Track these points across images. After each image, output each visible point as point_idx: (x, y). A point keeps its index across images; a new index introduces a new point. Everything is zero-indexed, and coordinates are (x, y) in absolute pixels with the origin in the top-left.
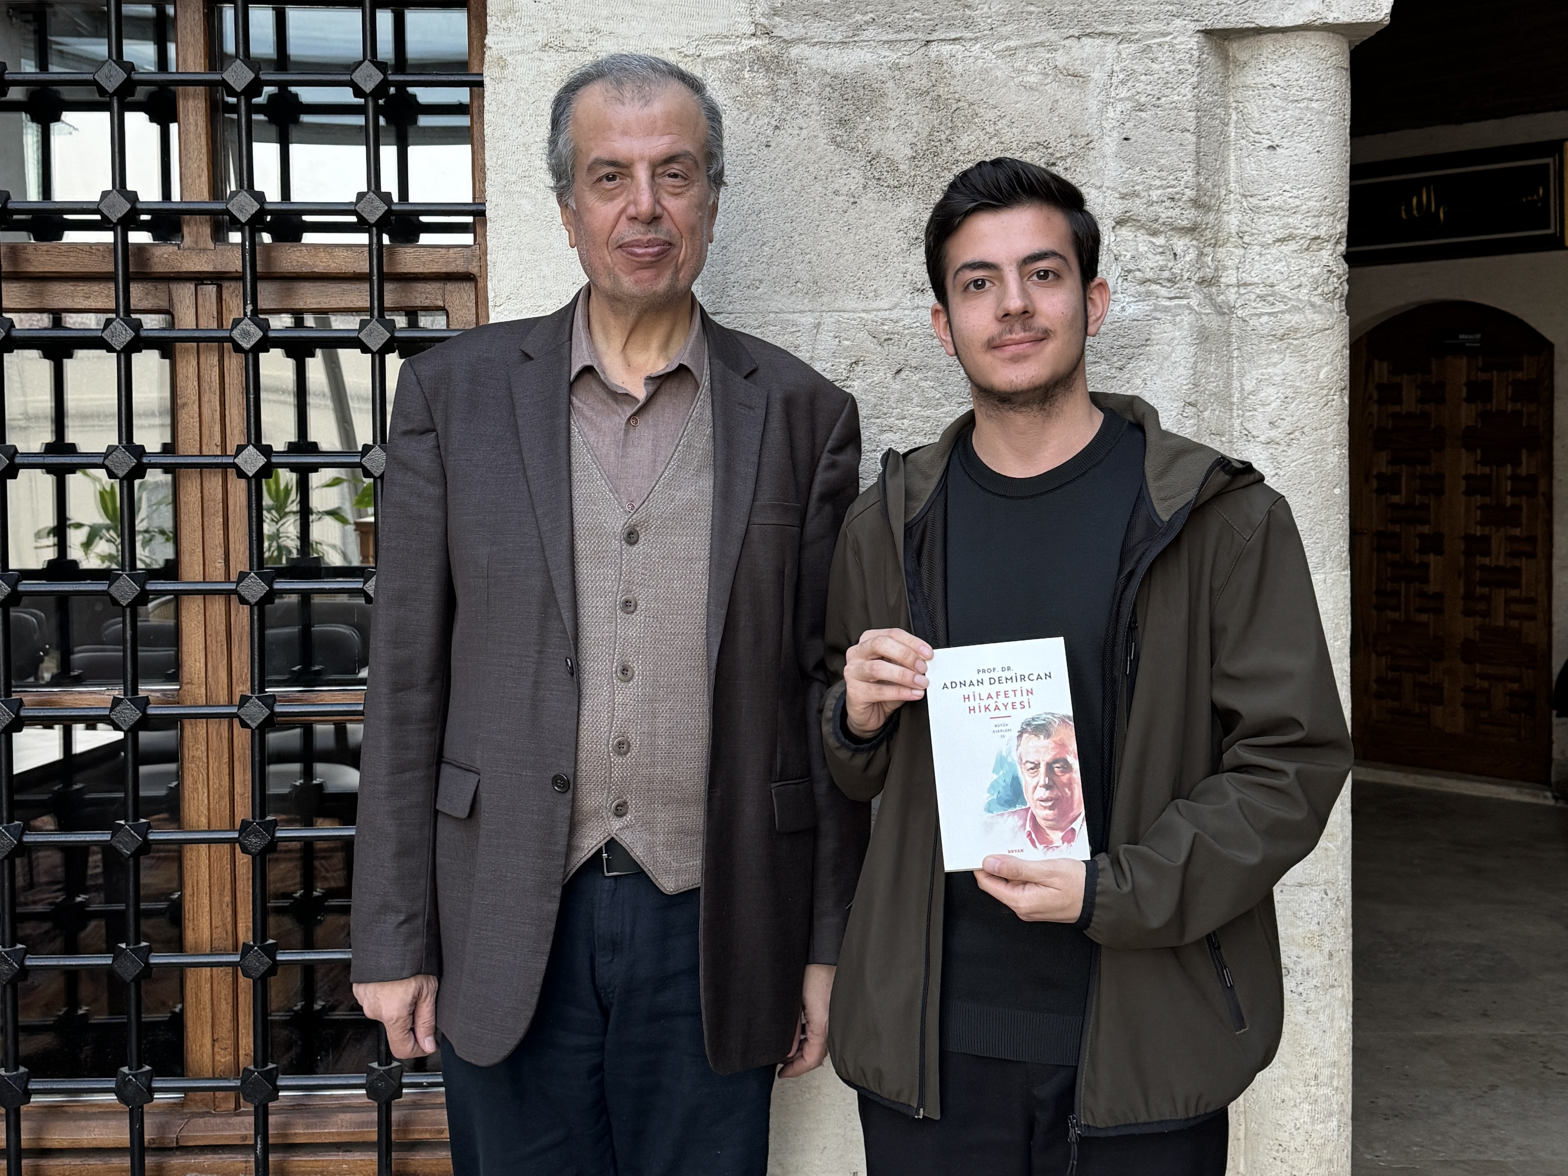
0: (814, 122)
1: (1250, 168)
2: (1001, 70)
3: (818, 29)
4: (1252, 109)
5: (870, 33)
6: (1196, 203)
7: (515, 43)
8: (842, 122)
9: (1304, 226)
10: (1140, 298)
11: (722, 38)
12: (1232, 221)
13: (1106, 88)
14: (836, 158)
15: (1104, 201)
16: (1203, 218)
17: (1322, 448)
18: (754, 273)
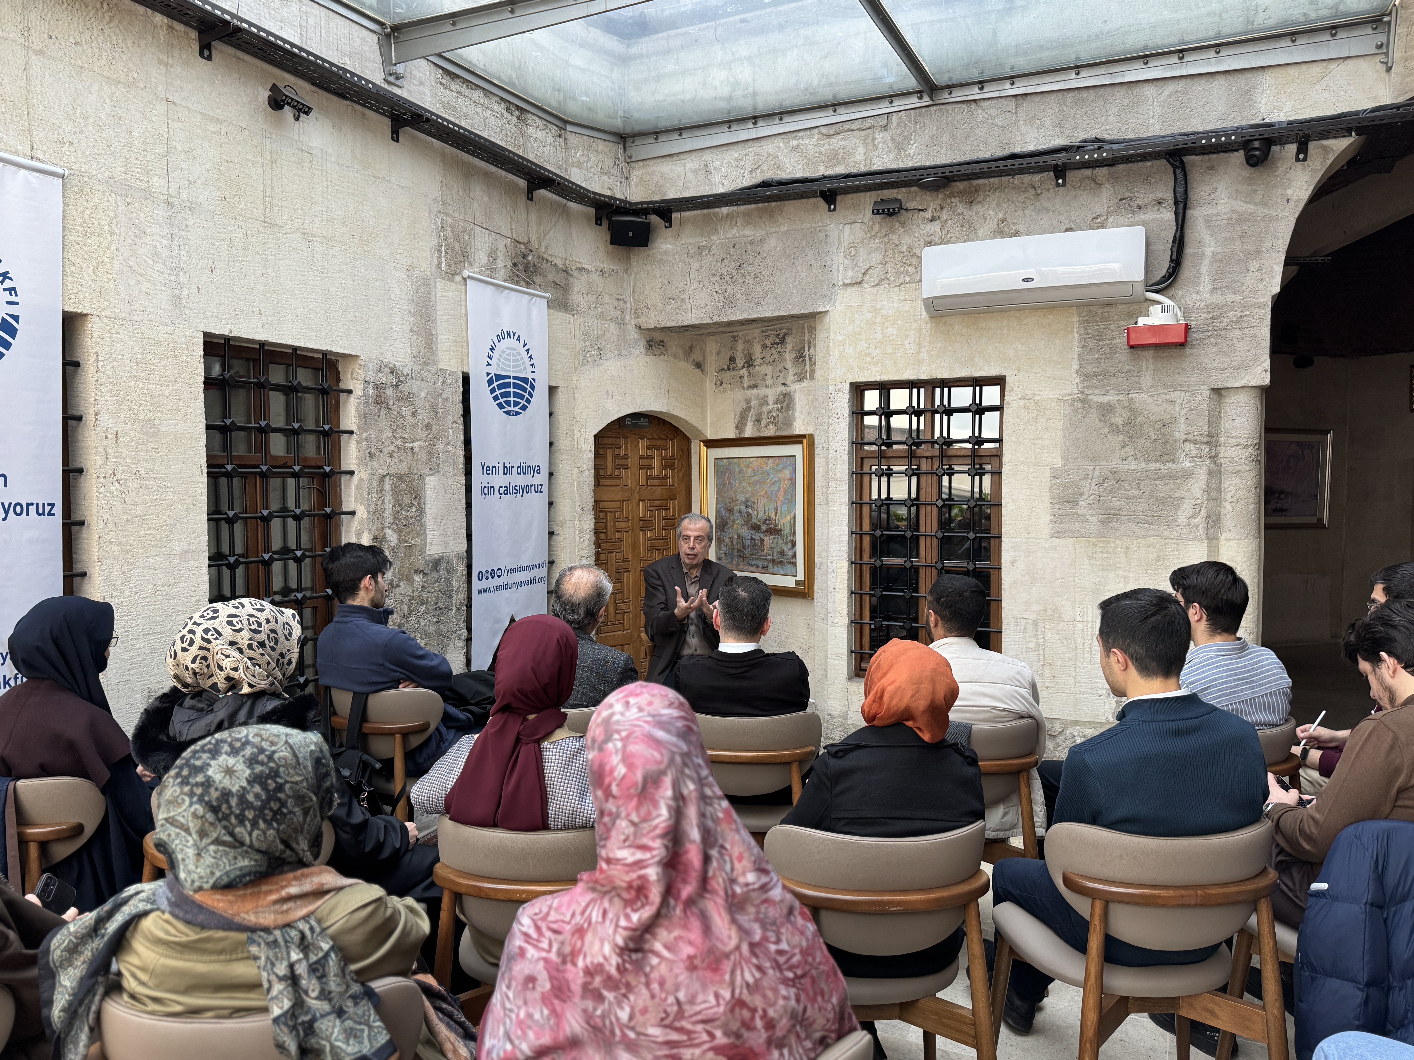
0: (1095, 415)
1: (1227, 426)
2: (1150, 400)
3: (1097, 391)
4: (1228, 409)
5: (1111, 392)
6: (1208, 436)
7: (1012, 398)
8: (1103, 415)
9: (1243, 442)
10: (1191, 462)
11: (1070, 395)
12: (1222, 440)
13: (1181, 405)
14: (1101, 425)
15: (1180, 435)
16: (1212, 439)
17: (1248, 504)
18: (1076, 455)
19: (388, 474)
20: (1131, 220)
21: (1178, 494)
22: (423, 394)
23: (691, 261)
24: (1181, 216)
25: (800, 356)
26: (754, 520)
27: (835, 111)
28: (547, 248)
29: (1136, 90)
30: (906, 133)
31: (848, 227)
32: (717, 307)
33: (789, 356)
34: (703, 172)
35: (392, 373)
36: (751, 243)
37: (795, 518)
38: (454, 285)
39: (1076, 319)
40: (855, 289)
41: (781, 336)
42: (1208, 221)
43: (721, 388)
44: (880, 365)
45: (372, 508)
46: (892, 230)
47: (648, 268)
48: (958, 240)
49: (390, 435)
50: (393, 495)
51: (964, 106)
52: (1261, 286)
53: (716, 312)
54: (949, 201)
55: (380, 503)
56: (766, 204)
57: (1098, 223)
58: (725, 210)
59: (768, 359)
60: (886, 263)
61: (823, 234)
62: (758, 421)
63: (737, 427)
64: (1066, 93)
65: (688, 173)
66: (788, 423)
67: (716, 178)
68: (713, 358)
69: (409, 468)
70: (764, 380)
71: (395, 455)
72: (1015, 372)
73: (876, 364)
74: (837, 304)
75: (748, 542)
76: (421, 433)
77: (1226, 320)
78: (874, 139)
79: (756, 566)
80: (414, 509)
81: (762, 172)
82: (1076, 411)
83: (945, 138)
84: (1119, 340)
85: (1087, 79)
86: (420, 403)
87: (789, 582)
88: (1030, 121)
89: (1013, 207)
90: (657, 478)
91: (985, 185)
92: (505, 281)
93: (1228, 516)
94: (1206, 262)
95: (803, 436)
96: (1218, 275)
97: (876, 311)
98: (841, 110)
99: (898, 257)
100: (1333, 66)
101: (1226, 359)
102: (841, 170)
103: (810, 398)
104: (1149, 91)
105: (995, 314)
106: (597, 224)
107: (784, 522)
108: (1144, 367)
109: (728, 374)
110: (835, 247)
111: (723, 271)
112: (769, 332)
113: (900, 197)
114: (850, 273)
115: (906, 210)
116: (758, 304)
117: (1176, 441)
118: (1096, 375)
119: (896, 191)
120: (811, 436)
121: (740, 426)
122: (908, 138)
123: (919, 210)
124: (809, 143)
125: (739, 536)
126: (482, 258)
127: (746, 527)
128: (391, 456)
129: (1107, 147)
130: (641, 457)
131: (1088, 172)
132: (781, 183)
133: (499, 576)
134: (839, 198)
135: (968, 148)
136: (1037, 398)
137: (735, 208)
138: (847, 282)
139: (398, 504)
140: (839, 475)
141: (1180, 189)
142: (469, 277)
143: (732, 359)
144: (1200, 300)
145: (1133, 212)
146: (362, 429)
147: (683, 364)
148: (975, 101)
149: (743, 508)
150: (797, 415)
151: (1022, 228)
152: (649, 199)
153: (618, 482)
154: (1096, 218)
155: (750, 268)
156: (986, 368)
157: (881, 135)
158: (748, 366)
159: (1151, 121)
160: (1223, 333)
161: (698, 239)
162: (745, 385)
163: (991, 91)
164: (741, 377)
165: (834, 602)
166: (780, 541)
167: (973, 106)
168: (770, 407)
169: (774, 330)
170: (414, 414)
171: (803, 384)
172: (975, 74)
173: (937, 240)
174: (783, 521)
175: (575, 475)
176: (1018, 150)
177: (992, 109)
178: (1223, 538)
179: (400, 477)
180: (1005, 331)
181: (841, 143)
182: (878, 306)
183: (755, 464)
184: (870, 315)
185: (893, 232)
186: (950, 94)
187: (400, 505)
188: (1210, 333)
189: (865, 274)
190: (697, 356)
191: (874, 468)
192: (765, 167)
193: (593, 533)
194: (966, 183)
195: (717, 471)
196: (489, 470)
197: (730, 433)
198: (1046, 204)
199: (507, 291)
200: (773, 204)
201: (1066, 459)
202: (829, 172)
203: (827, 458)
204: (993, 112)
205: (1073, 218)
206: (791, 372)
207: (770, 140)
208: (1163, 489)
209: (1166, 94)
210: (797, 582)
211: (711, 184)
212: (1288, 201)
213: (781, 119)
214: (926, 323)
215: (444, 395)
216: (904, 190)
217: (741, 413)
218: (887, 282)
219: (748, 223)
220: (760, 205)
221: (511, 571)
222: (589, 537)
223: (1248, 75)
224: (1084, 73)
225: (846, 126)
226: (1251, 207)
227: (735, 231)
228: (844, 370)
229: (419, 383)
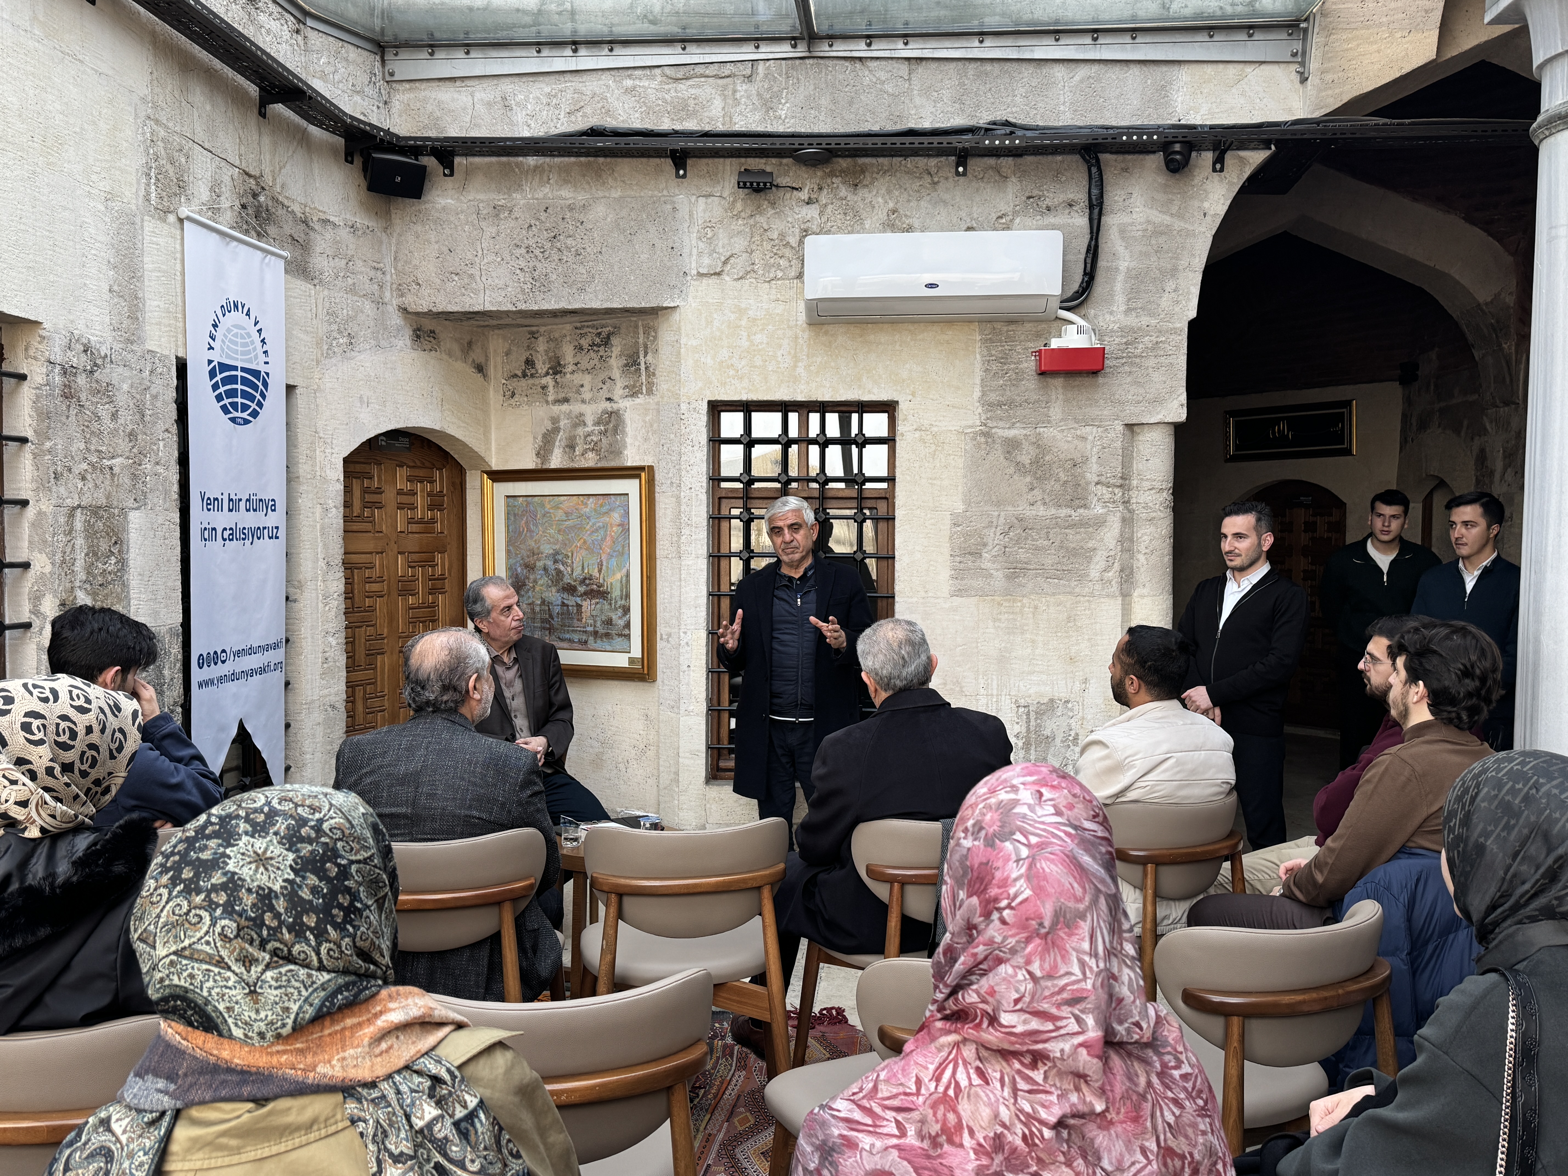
0: (999, 452)
1: (1140, 466)
2: (1059, 436)
3: (1001, 424)
4: (1141, 448)
5: (1018, 425)
6: (1122, 478)
7: (906, 429)
8: (1008, 452)
9: (1158, 485)
10: (1103, 507)
11: (971, 427)
12: (1135, 483)
13: (1093, 442)
14: (1006, 463)
15: (1092, 477)
16: (1124, 482)
17: (1163, 556)
18: (979, 499)
19: (79, 506)
20: (1040, 222)
21: (1090, 545)
22: (125, 387)
23: (483, 224)
24: (1095, 222)
25: (632, 363)
26: (567, 580)
27: (684, 49)
28: (282, 187)
29: (1046, 70)
30: (775, 89)
31: (702, 200)
32: (523, 290)
33: (616, 363)
34: (500, 106)
35: (85, 351)
36: (571, 208)
37: (628, 575)
38: (166, 227)
39: (978, 338)
40: (713, 280)
41: (604, 335)
42: (1122, 230)
43: (512, 401)
44: (747, 380)
45: (58, 557)
46: (759, 210)
47: (419, 228)
48: (840, 230)
49: (82, 446)
50: (87, 538)
51: (847, 64)
52: (1177, 309)
53: (521, 297)
54: (829, 181)
55: (68, 550)
56: (591, 159)
57: (1003, 223)
58: (531, 161)
59: (584, 364)
60: (752, 251)
61: (669, 207)
62: (571, 447)
63: (538, 454)
64: (967, 63)
65: (477, 106)
66: (616, 451)
67: (519, 116)
68: (499, 360)
69: (107, 499)
70: (578, 392)
71: (89, 477)
72: (910, 397)
73: (741, 378)
74: (690, 299)
75: (557, 609)
76: (123, 445)
77: (1141, 346)
78: (735, 91)
79: (570, 641)
80: (113, 560)
81: (584, 116)
82: (978, 446)
83: (824, 101)
84: (1026, 365)
85: (991, 49)
86: (122, 399)
87: (620, 661)
88: (926, 92)
89: (905, 195)
90: (420, 522)
91: (872, 165)
92: (232, 228)
93: (1142, 570)
94: (1120, 278)
95: (642, 468)
96: (1133, 294)
97: (741, 312)
98: (692, 48)
99: (767, 246)
100: (1249, 69)
101: (1141, 391)
102: (691, 125)
103: (647, 419)
104: (1059, 72)
105: (886, 326)
106: (346, 161)
107: (613, 581)
108: (1054, 397)
109: (523, 383)
110: (686, 225)
111: (531, 242)
112: (586, 330)
113: (768, 169)
114: (706, 261)
115: (777, 186)
116: (582, 290)
117: (1088, 483)
118: (1000, 404)
119: (763, 161)
120: (651, 468)
121: (543, 452)
122: (778, 96)
123: (793, 188)
124: (650, 85)
125: (543, 602)
126: (202, 192)
127: (554, 590)
128: (83, 478)
129: (1019, 133)
130: (400, 492)
131: (992, 161)
132: (616, 133)
133: (223, 662)
134: (689, 162)
135: (852, 116)
136: (935, 429)
137: (548, 159)
138: (703, 271)
139: (93, 552)
140: (694, 519)
141: (1095, 191)
142: (189, 218)
143: (529, 363)
144: (1114, 322)
145: (1042, 214)
146: (43, 435)
147: (459, 365)
148: (860, 59)
149: (550, 563)
150: (629, 440)
151: (916, 223)
152: (419, 135)
153: (368, 526)
154: (1000, 217)
155: (569, 241)
156: (875, 390)
157: (744, 87)
158: (555, 373)
159: (1062, 108)
160: (1138, 360)
161: (493, 196)
162: (551, 398)
163: (880, 49)
164: (544, 388)
165: (688, 684)
166: (607, 607)
167: (858, 65)
168: (590, 428)
169: (593, 327)
170: (114, 416)
171: (638, 401)
172: (861, 27)
173: (815, 228)
174: (610, 580)
175: (318, 515)
176: (912, 125)
177: (881, 71)
178: (1135, 594)
179: (95, 510)
180: (897, 347)
181: (693, 91)
182: (743, 306)
183: (567, 504)
184: (733, 317)
185: (761, 213)
186: (831, 46)
187: (95, 554)
188: (1124, 360)
189: (725, 263)
190: (477, 355)
191: (735, 512)
192: (588, 110)
193: (342, 598)
194: (849, 160)
195: (508, 514)
196: (211, 503)
197: (529, 463)
198: (947, 197)
199: (235, 243)
200: (601, 160)
201: (968, 503)
202: (678, 127)
203: (678, 498)
204: (883, 75)
205: (975, 216)
206: (620, 383)
207: (594, 74)
208: (1073, 538)
209: (1077, 78)
210: (632, 661)
211: (512, 124)
212: (1205, 215)
213: (611, 50)
214: (803, 331)
215: (154, 391)
216: (774, 160)
217: (544, 436)
218: (754, 275)
219: (566, 182)
220: (582, 159)
221: (238, 653)
222: (337, 604)
223: (1164, 68)
224: (989, 42)
225: (699, 70)
226: (1167, 219)
227: (546, 190)
228: (700, 384)
229: (120, 369)
